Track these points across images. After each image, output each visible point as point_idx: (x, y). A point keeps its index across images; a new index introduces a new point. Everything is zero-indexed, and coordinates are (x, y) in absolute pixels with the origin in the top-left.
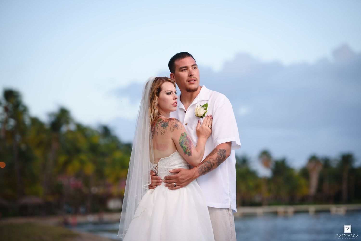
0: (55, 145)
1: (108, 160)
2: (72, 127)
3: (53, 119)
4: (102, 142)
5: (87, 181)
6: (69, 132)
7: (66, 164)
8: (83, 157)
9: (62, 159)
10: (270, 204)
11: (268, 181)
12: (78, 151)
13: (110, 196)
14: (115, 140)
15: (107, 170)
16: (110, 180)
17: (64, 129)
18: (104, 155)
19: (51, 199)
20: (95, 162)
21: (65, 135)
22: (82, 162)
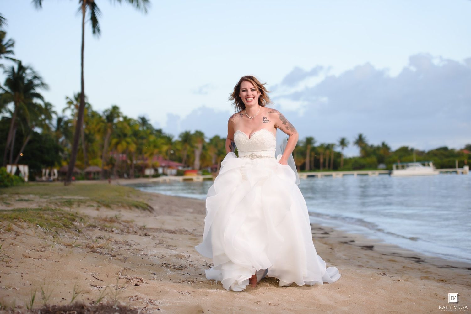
0: (109, 131)
1: (144, 141)
2: (121, 119)
3: (108, 113)
4: (141, 129)
5: (130, 156)
6: (120, 122)
7: (117, 144)
8: (129, 140)
9: (114, 141)
12: (125, 135)
13: (146, 167)
14: (150, 127)
15: (145, 148)
16: (146, 156)
17: (116, 121)
18: (142, 138)
19: (106, 168)
20: (136, 144)
21: (116, 124)
22: (128, 143)
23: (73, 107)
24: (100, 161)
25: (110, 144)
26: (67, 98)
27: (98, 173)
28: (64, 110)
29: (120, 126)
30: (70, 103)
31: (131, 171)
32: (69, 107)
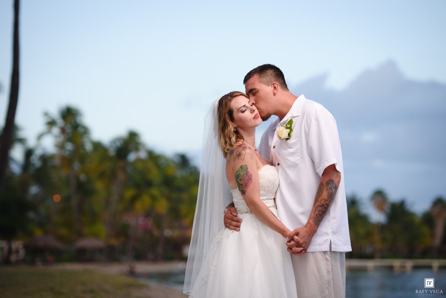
0: (121, 176)
1: (184, 196)
2: (143, 155)
3: (119, 144)
4: (179, 173)
5: (158, 221)
6: (139, 160)
7: (134, 199)
8: (155, 192)
9: (130, 193)
10: (383, 257)
11: (381, 227)
12: (149, 184)
13: (186, 241)
14: (195, 171)
15: (183, 209)
16: (187, 221)
17: (132, 157)
18: (180, 190)
19: (114, 242)
20: (169, 199)
21: (133, 164)
22: (154, 198)
23: (56, 130)
24: (102, 229)
25: (121, 198)
26: (46, 114)
27: (100, 250)
28: (40, 137)
29: (139, 166)
30: (51, 123)
31: (160, 249)
32: (49, 132)
